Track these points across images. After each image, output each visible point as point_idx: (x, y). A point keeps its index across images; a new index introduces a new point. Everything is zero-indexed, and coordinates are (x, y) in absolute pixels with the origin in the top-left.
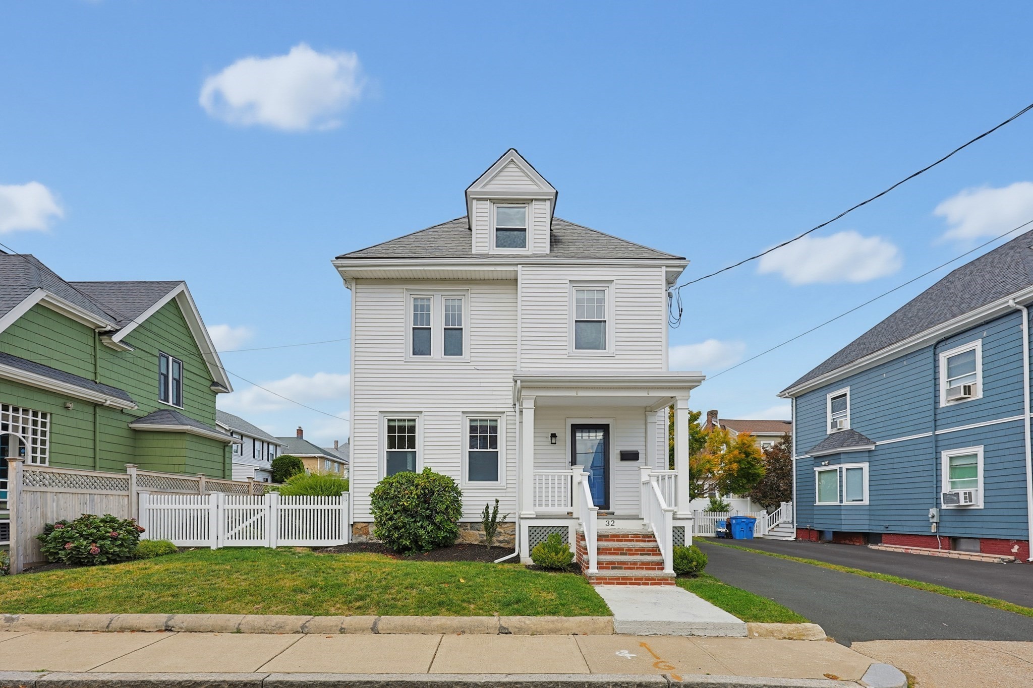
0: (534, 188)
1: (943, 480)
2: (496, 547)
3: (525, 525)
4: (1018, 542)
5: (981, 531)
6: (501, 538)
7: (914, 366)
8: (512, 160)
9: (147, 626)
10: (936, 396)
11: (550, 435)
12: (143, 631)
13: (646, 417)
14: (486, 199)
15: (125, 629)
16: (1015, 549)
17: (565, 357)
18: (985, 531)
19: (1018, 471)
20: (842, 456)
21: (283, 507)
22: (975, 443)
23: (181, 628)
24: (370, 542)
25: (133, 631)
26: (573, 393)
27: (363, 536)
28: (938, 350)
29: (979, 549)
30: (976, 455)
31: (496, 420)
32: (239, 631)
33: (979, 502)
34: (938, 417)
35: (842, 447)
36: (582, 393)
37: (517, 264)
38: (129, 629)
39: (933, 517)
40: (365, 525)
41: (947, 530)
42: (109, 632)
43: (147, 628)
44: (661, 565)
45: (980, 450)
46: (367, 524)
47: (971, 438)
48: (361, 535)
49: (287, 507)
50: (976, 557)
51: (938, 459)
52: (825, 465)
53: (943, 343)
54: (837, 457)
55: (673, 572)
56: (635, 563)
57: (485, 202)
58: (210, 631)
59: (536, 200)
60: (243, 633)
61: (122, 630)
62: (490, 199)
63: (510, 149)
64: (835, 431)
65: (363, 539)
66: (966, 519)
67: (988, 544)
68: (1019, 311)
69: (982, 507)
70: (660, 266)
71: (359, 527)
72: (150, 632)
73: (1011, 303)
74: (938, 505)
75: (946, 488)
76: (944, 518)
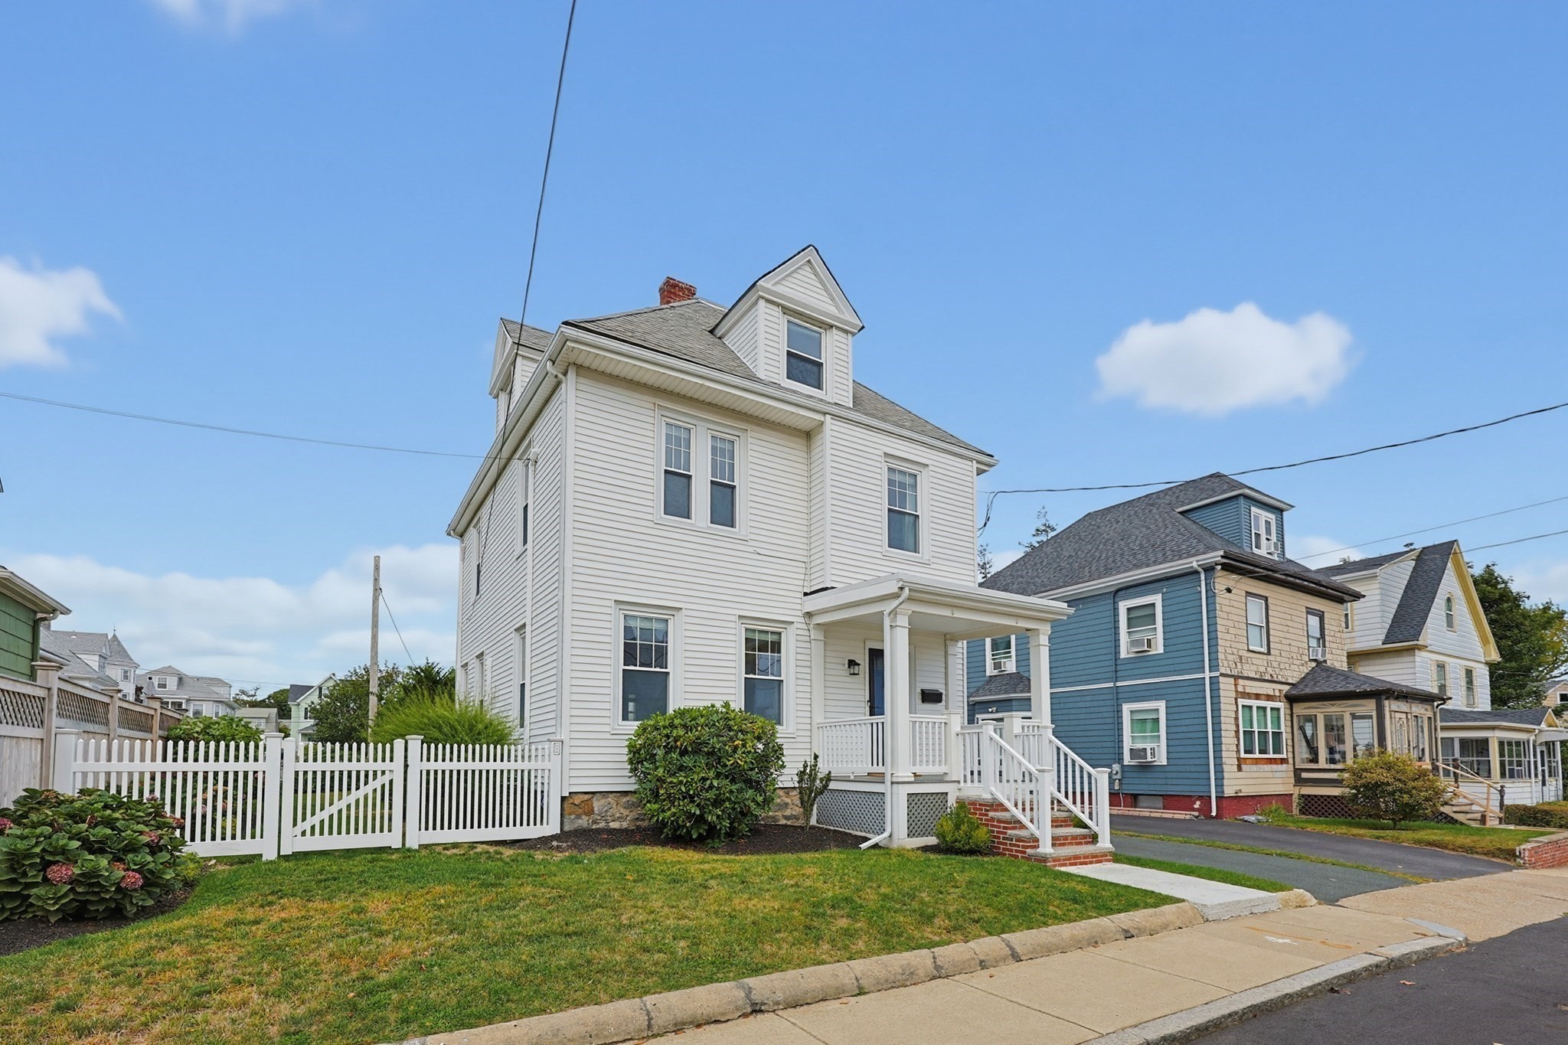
0: (833, 310)
1: (1124, 734)
2: (782, 825)
3: (903, 791)
4: (1200, 798)
5: (1164, 788)
6: (788, 813)
7: (1091, 610)
8: (809, 261)
9: (722, 1010)
10: (1117, 646)
11: (847, 662)
12: (716, 1022)
13: (946, 646)
14: (778, 305)
15: (684, 1024)
16: (1197, 805)
17: (879, 555)
18: (1170, 788)
19: (1199, 728)
20: (1014, 703)
21: (432, 766)
22: (1157, 698)
23: (777, 1003)
24: (594, 827)
25: (699, 1026)
26: (946, 612)
27: (583, 817)
28: (1117, 600)
29: (1162, 805)
30: (1158, 710)
31: (780, 633)
32: (861, 992)
33: (1162, 760)
34: (1119, 668)
35: (1015, 692)
36: (959, 614)
37: (825, 414)
38: (691, 1023)
39: (1117, 773)
40: (586, 797)
41: (1131, 787)
42: (654, 1036)
43: (722, 1014)
44: (1094, 838)
45: (1161, 705)
46: (590, 796)
47: (1153, 693)
48: (578, 817)
49: (440, 766)
50: (1157, 814)
51: (1119, 711)
52: (992, 712)
53: (1123, 592)
54: (1008, 704)
55: (1111, 846)
56: (1066, 838)
57: (776, 308)
58: (822, 1000)
59: (837, 328)
60: (869, 992)
61: (678, 1028)
62: (783, 307)
63: (809, 246)
64: (996, 672)
65: (584, 822)
66: (1149, 775)
67: (1172, 801)
68: (1197, 572)
69: (1165, 763)
70: (971, 460)
71: (576, 803)
72: (728, 1020)
73: (1195, 564)
74: (1120, 760)
75: (1127, 744)
76: (1127, 775)
